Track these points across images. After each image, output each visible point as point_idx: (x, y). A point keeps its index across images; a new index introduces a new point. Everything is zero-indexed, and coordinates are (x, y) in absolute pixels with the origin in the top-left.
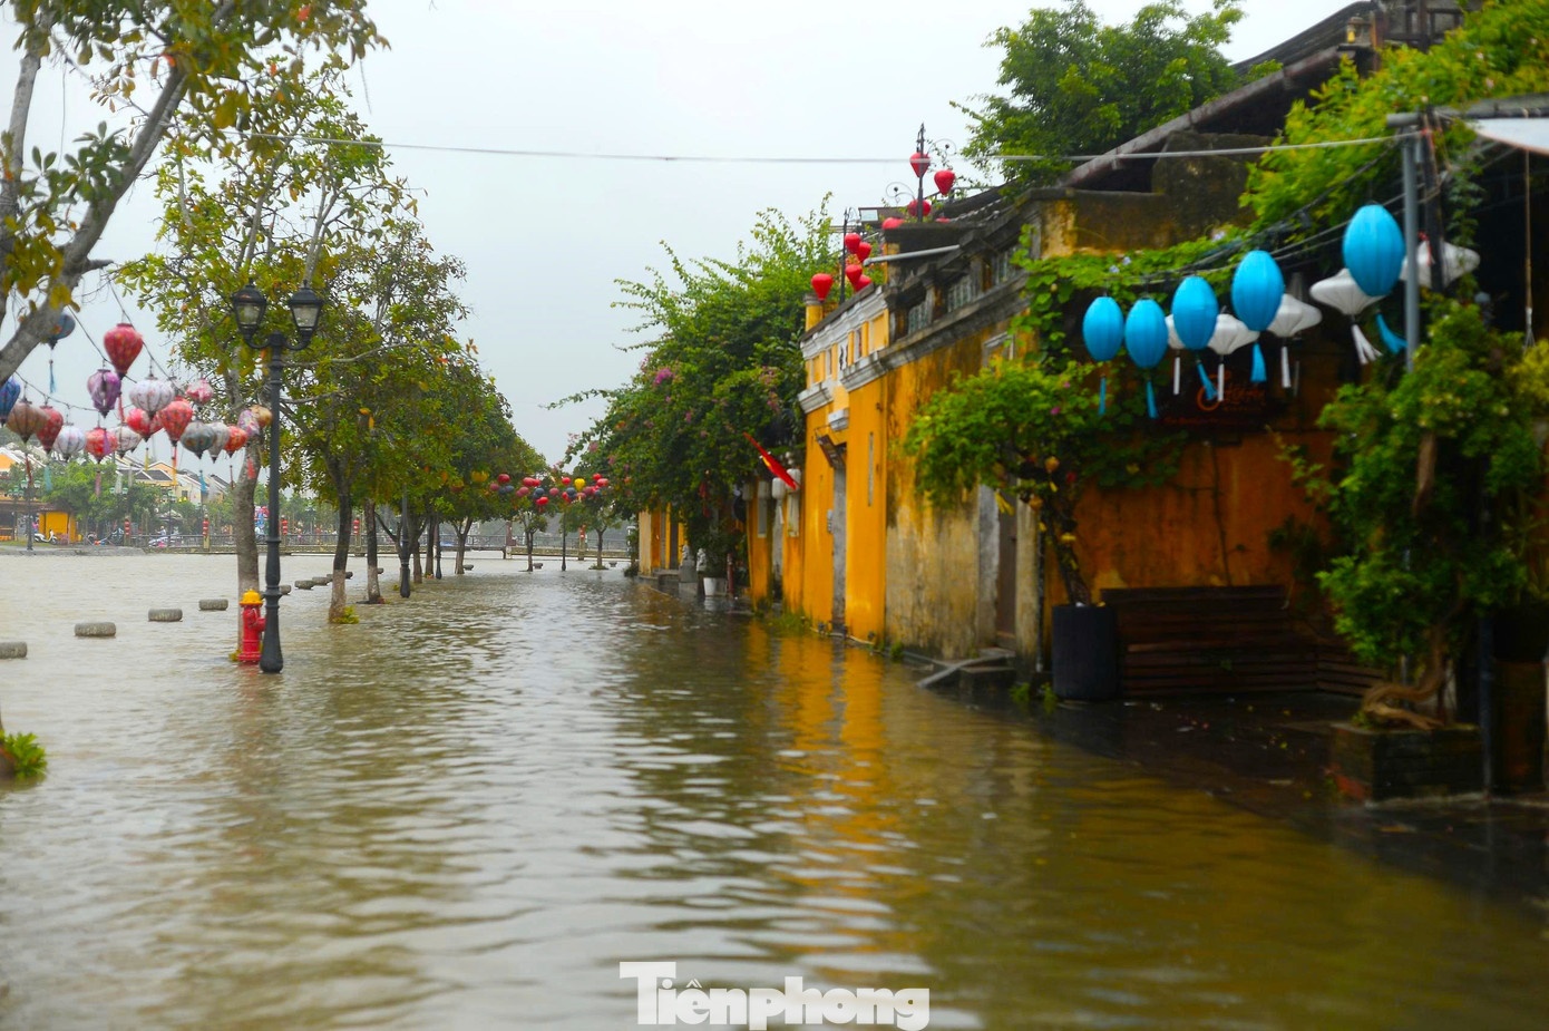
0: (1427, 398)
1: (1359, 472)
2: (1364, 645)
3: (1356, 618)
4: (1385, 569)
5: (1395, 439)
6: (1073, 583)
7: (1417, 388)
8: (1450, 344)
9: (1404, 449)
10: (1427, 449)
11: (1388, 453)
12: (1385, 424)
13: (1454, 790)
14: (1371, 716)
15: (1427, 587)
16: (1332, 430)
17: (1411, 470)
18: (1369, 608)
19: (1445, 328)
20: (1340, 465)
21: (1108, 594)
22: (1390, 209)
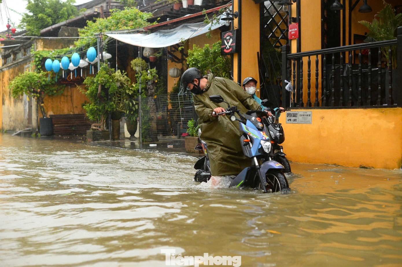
0: (99, 79)
1: (90, 90)
2: (91, 118)
3: (90, 113)
4: (94, 106)
5: (95, 85)
6: (43, 114)
7: (98, 77)
8: (103, 70)
9: (97, 86)
10: (100, 86)
11: (94, 87)
12: (93, 82)
13: (105, 140)
14: (93, 129)
15: (101, 108)
16: (85, 84)
17: (97, 89)
18: (92, 112)
19: (102, 68)
20: (87, 89)
21: (50, 116)
22: (95, 48)
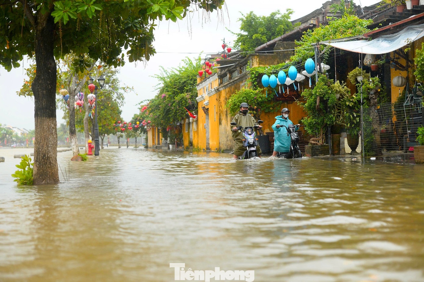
0: (318, 90)
1: (308, 103)
2: (310, 131)
3: (308, 127)
4: (313, 119)
5: (313, 97)
6: (260, 131)
7: (316, 89)
8: (322, 81)
9: (315, 99)
10: (318, 98)
11: (312, 100)
12: (311, 95)
13: (325, 155)
14: (311, 143)
15: (319, 121)
16: (303, 96)
17: (316, 102)
18: (311, 126)
19: (321, 79)
20: (305, 102)
21: (267, 133)
22: (313, 59)
